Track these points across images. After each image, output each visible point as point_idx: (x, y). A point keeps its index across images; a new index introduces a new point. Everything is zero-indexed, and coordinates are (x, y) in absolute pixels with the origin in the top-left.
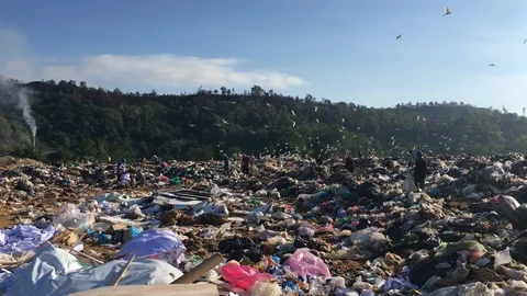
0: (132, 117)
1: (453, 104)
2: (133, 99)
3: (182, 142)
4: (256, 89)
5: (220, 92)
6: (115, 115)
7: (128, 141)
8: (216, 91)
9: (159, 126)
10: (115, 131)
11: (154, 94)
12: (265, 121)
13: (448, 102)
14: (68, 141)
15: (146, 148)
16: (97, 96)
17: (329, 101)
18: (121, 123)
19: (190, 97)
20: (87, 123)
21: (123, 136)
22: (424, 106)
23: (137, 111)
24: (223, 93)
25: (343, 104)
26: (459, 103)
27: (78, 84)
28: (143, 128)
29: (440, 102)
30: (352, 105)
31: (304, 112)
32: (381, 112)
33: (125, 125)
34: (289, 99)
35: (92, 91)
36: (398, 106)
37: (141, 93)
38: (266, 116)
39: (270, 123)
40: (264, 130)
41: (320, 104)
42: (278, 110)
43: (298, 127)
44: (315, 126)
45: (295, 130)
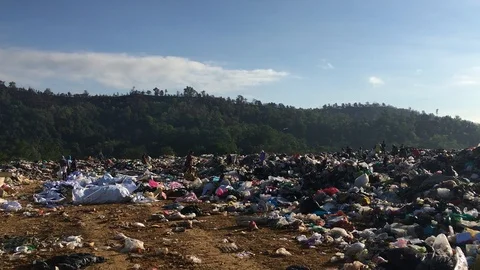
0: (63, 117)
1: (375, 105)
2: (65, 100)
3: (114, 143)
4: (189, 90)
5: (153, 93)
6: (46, 115)
7: (60, 142)
8: (149, 92)
9: (91, 127)
10: (46, 130)
11: (86, 94)
12: (197, 123)
15: (78, 148)
16: (28, 95)
17: (259, 102)
18: (53, 123)
19: (124, 98)
20: (18, 124)
21: (54, 136)
22: (349, 106)
23: (69, 111)
24: (156, 93)
25: (273, 105)
26: (381, 104)
27: (7, 85)
28: (75, 129)
29: (364, 103)
30: (282, 106)
31: (235, 113)
32: (309, 112)
33: (57, 126)
34: (221, 99)
35: (22, 91)
36: (325, 106)
37: (73, 93)
38: (198, 117)
39: (202, 124)
40: (195, 131)
41: (251, 104)
42: (210, 111)
43: (228, 128)
44: (245, 126)
45: (226, 131)
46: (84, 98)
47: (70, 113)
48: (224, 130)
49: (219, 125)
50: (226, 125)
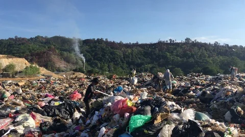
0: (127, 54)
2: (128, 46)
3: (150, 66)
4: (187, 39)
5: (169, 42)
6: (119, 53)
7: (125, 65)
8: (167, 41)
9: (139, 58)
10: (119, 60)
11: (137, 43)
12: (192, 56)
14: (99, 65)
16: (112, 45)
17: (228, 45)
18: (122, 56)
19: (155, 44)
20: (107, 57)
21: (123, 62)
23: (130, 51)
24: (171, 42)
25: (236, 46)
27: (104, 40)
28: (132, 59)
30: (241, 47)
31: (214, 51)
33: (124, 58)
34: (205, 44)
35: (110, 43)
37: (132, 43)
38: (193, 53)
39: (195, 56)
40: (192, 60)
41: (223, 46)
42: (200, 50)
43: (211, 58)
44: (221, 58)
45: (210, 60)
46: (136, 45)
47: (130, 52)
48: (208, 60)
49: (205, 57)
50: (209, 57)
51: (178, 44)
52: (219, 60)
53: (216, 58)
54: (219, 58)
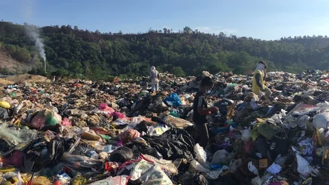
0: (107, 48)
1: (320, 37)
2: (107, 37)
3: (139, 64)
4: (187, 29)
5: (163, 32)
6: (94, 46)
7: (105, 64)
8: (160, 31)
9: (124, 54)
10: (96, 57)
11: (121, 33)
12: (193, 51)
13: (317, 36)
14: (67, 64)
15: (116, 68)
16: (85, 35)
17: (235, 37)
18: (100, 52)
19: (144, 35)
20: (79, 53)
21: (101, 60)
22: (300, 39)
23: (110, 44)
24: (165, 32)
25: (245, 38)
27: (73, 28)
28: (114, 56)
29: (311, 36)
30: (251, 38)
31: (219, 44)
32: (271, 43)
33: (103, 54)
34: (208, 35)
35: (82, 32)
36: (282, 39)
37: (112, 33)
38: (194, 47)
39: (197, 51)
40: (192, 56)
41: (229, 38)
42: (202, 42)
43: (217, 54)
44: (228, 52)
45: (215, 56)
46: (119, 36)
47: (111, 45)
48: (213, 55)
49: (209, 52)
50: (213, 52)
51: (174, 35)
52: (226, 56)
53: (222, 53)
54: (225, 53)
